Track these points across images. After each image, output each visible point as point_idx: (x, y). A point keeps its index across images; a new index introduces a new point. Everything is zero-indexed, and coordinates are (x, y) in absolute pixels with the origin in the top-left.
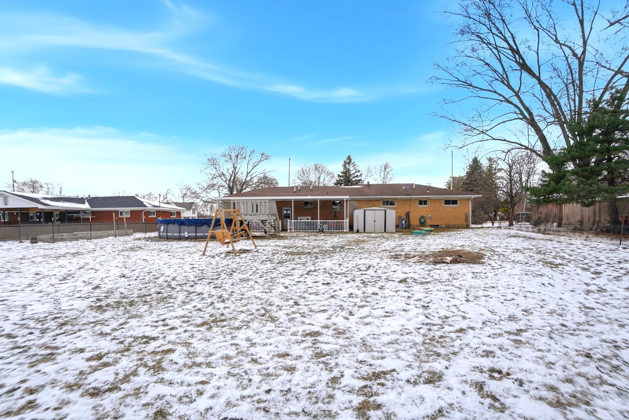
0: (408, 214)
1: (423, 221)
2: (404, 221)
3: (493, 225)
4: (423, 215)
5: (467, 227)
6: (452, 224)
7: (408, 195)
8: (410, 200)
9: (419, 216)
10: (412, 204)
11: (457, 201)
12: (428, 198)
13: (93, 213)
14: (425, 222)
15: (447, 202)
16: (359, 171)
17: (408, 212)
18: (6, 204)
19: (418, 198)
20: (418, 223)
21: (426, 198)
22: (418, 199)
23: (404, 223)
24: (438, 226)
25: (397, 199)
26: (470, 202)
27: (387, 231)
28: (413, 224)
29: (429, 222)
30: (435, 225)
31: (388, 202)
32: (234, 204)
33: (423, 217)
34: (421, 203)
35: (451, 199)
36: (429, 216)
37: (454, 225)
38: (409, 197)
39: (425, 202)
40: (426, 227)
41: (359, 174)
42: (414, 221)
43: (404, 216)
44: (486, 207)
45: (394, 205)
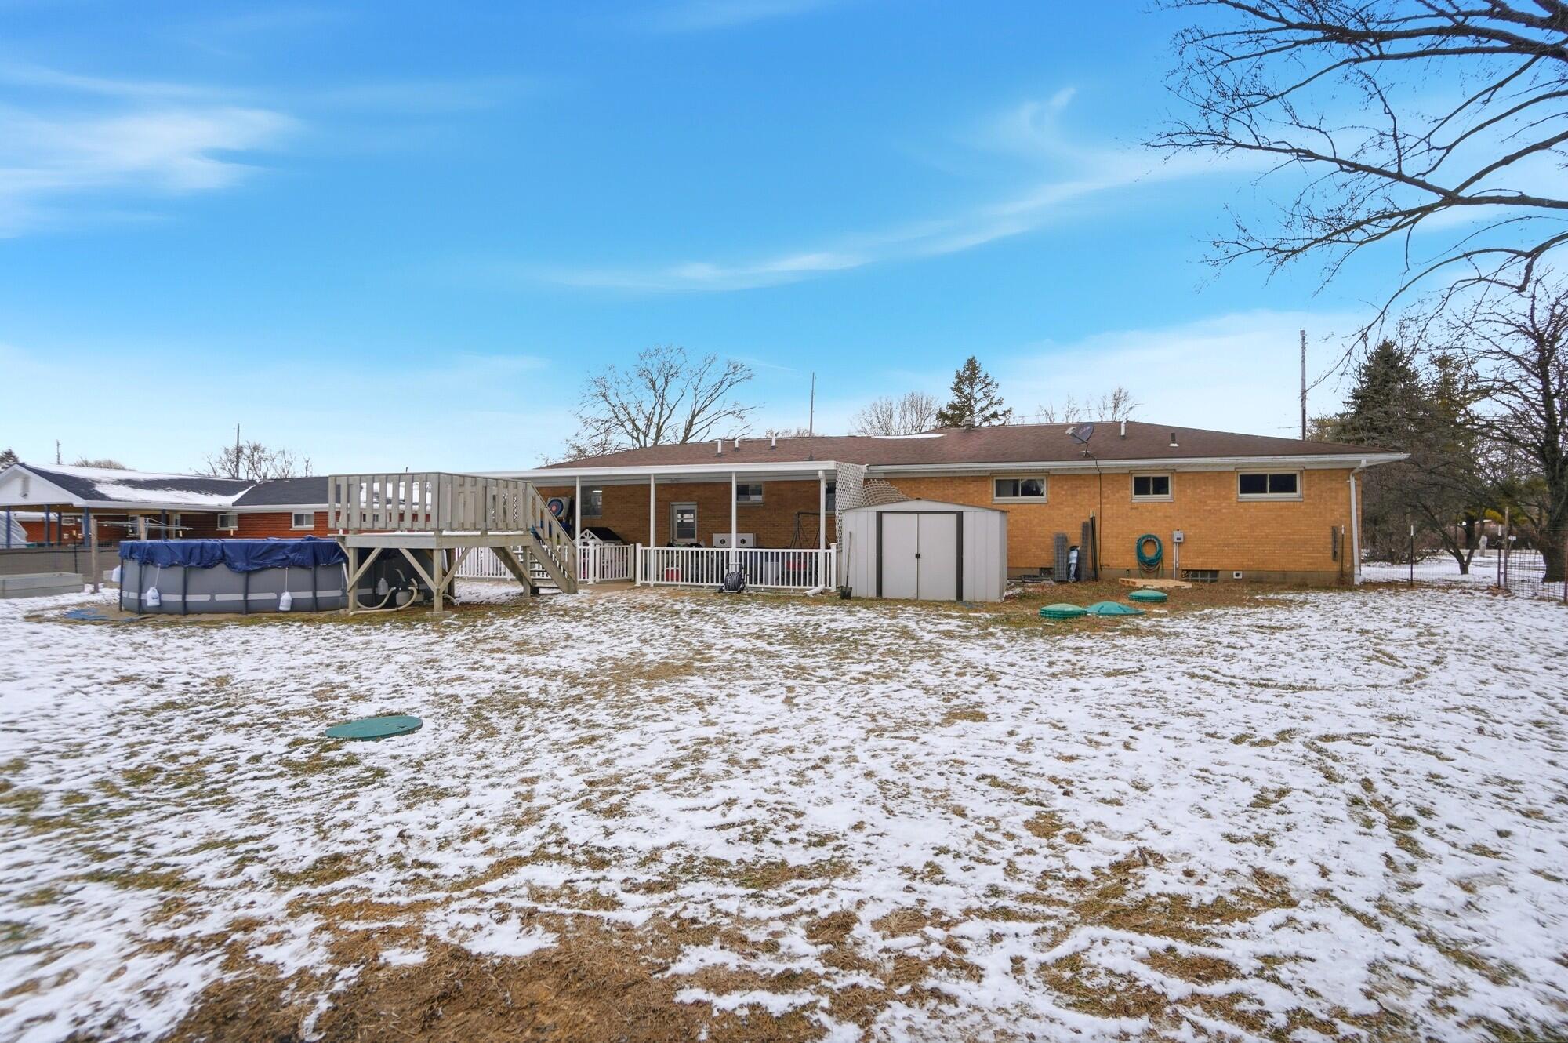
0: (1090, 529)
1: (1150, 552)
2: (1074, 554)
3: (1464, 569)
4: (1150, 530)
5: (1343, 582)
6: (1271, 567)
7: (1088, 457)
8: (1099, 476)
9: (1137, 536)
10: (1107, 491)
11: (1294, 477)
12: (1174, 471)
13: (242, 517)
14: (1159, 558)
15: (1252, 483)
16: (1000, 402)
17: (1093, 520)
18: (25, 496)
19: (1131, 471)
20: (1132, 561)
21: (1165, 468)
22: (1130, 473)
23: (1074, 561)
24: (1215, 573)
25: (1048, 474)
26: (1353, 481)
27: (966, 597)
28: (1113, 563)
29: (1175, 558)
30: (1204, 572)
31: (1016, 482)
32: (338, 487)
33: (1149, 540)
34: (1142, 486)
35: (1269, 472)
36: (1177, 534)
37: (1284, 574)
38: (1092, 463)
39: (1161, 486)
40: (1163, 577)
41: (1000, 410)
42: (1116, 551)
43: (1075, 535)
44: (1429, 503)
45: (1038, 493)
